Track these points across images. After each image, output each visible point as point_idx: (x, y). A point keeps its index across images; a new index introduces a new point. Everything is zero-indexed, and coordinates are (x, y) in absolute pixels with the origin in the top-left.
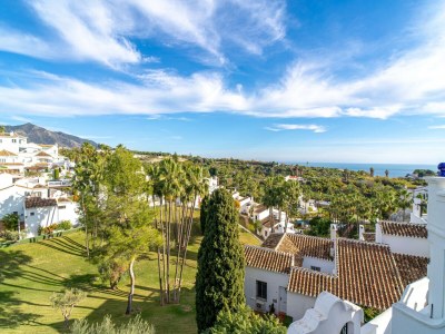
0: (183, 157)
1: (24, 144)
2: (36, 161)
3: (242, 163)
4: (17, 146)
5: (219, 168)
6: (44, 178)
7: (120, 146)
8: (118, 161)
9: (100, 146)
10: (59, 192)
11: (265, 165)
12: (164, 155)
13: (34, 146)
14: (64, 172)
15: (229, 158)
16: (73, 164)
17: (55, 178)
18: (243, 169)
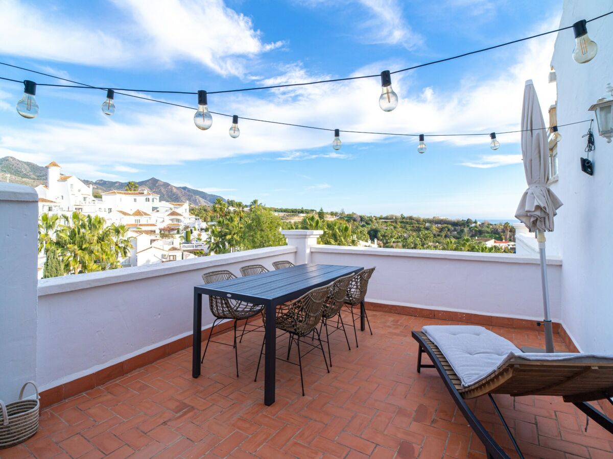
0: (332, 214)
1: (157, 203)
2: (168, 222)
3: (418, 221)
4: (150, 205)
5: (383, 228)
6: (177, 240)
7: (255, 202)
8: (257, 220)
9: (231, 203)
10: (192, 256)
11: (455, 224)
12: (307, 212)
13: (165, 206)
14: (195, 233)
15: (398, 215)
16: (204, 225)
17: (187, 240)
18: (418, 230)
